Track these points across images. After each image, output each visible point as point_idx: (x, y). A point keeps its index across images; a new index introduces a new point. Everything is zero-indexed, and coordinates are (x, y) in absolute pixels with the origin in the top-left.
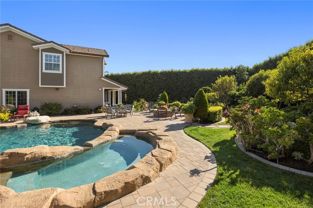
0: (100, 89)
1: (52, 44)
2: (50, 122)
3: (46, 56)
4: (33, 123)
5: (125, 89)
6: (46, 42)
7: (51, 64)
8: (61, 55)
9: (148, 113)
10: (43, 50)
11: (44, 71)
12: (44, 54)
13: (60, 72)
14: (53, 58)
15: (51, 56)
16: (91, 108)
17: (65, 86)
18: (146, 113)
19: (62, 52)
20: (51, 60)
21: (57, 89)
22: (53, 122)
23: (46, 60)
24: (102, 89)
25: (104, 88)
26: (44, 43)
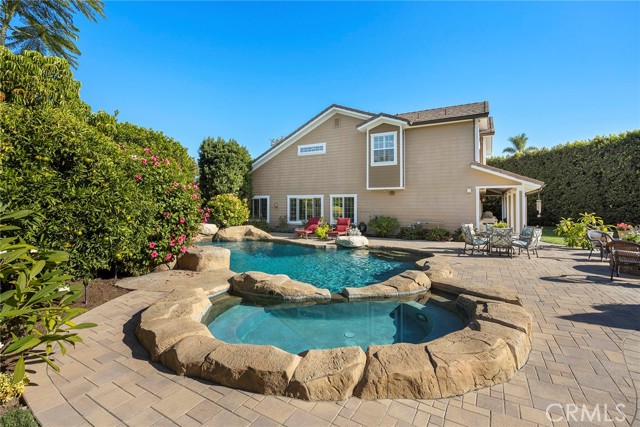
0: (469, 191)
1: (381, 117)
2: (368, 248)
3: (376, 139)
4: (344, 245)
5: (534, 186)
6: (375, 116)
7: (382, 151)
8: (395, 133)
9: (595, 255)
10: (373, 131)
11: (373, 164)
12: (372, 136)
13: (395, 163)
14: (384, 141)
15: (381, 138)
16: (448, 229)
17: (401, 187)
18: (590, 255)
19: (396, 128)
20: (381, 145)
21: (392, 192)
22: (372, 248)
23: (376, 146)
24: (474, 191)
25: (478, 189)
26: (372, 119)
